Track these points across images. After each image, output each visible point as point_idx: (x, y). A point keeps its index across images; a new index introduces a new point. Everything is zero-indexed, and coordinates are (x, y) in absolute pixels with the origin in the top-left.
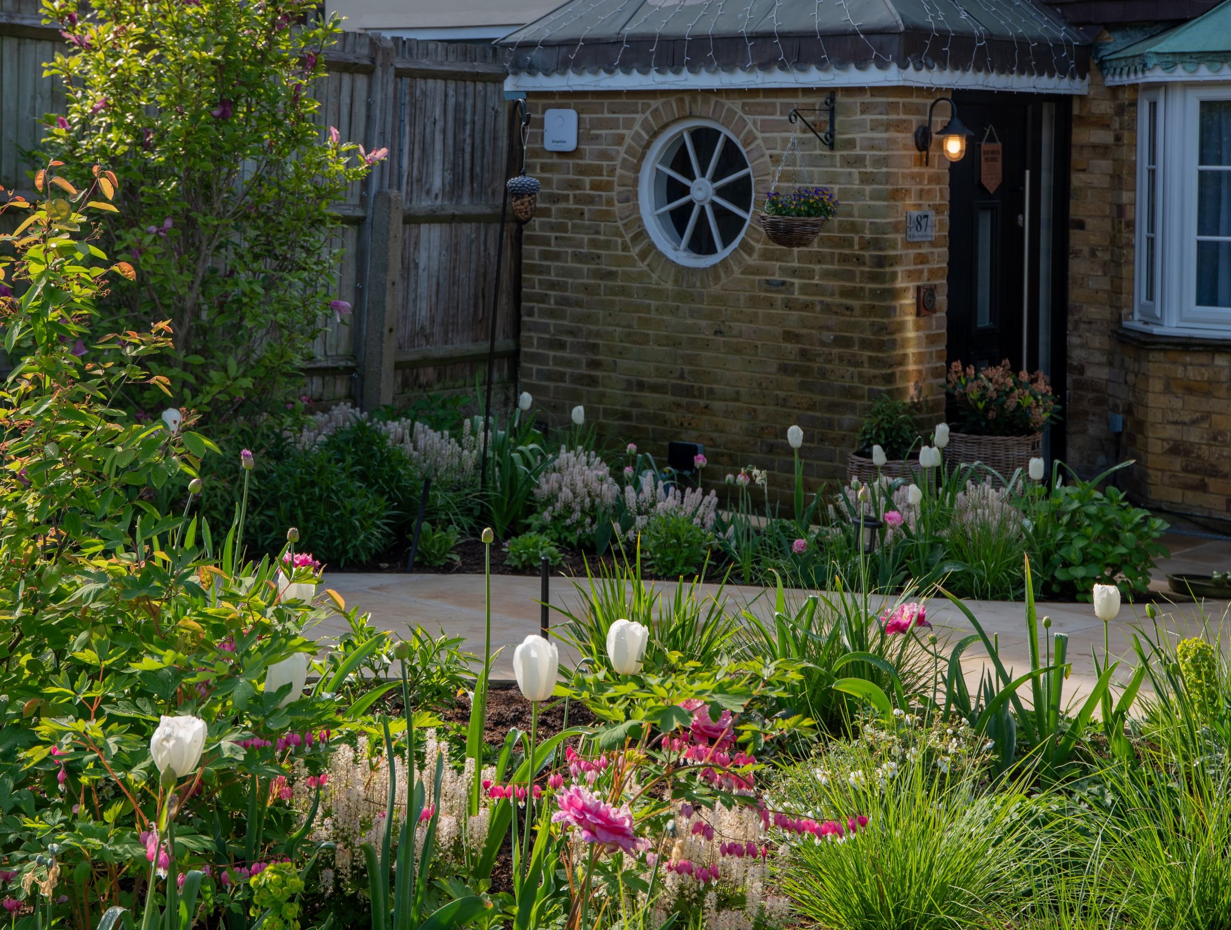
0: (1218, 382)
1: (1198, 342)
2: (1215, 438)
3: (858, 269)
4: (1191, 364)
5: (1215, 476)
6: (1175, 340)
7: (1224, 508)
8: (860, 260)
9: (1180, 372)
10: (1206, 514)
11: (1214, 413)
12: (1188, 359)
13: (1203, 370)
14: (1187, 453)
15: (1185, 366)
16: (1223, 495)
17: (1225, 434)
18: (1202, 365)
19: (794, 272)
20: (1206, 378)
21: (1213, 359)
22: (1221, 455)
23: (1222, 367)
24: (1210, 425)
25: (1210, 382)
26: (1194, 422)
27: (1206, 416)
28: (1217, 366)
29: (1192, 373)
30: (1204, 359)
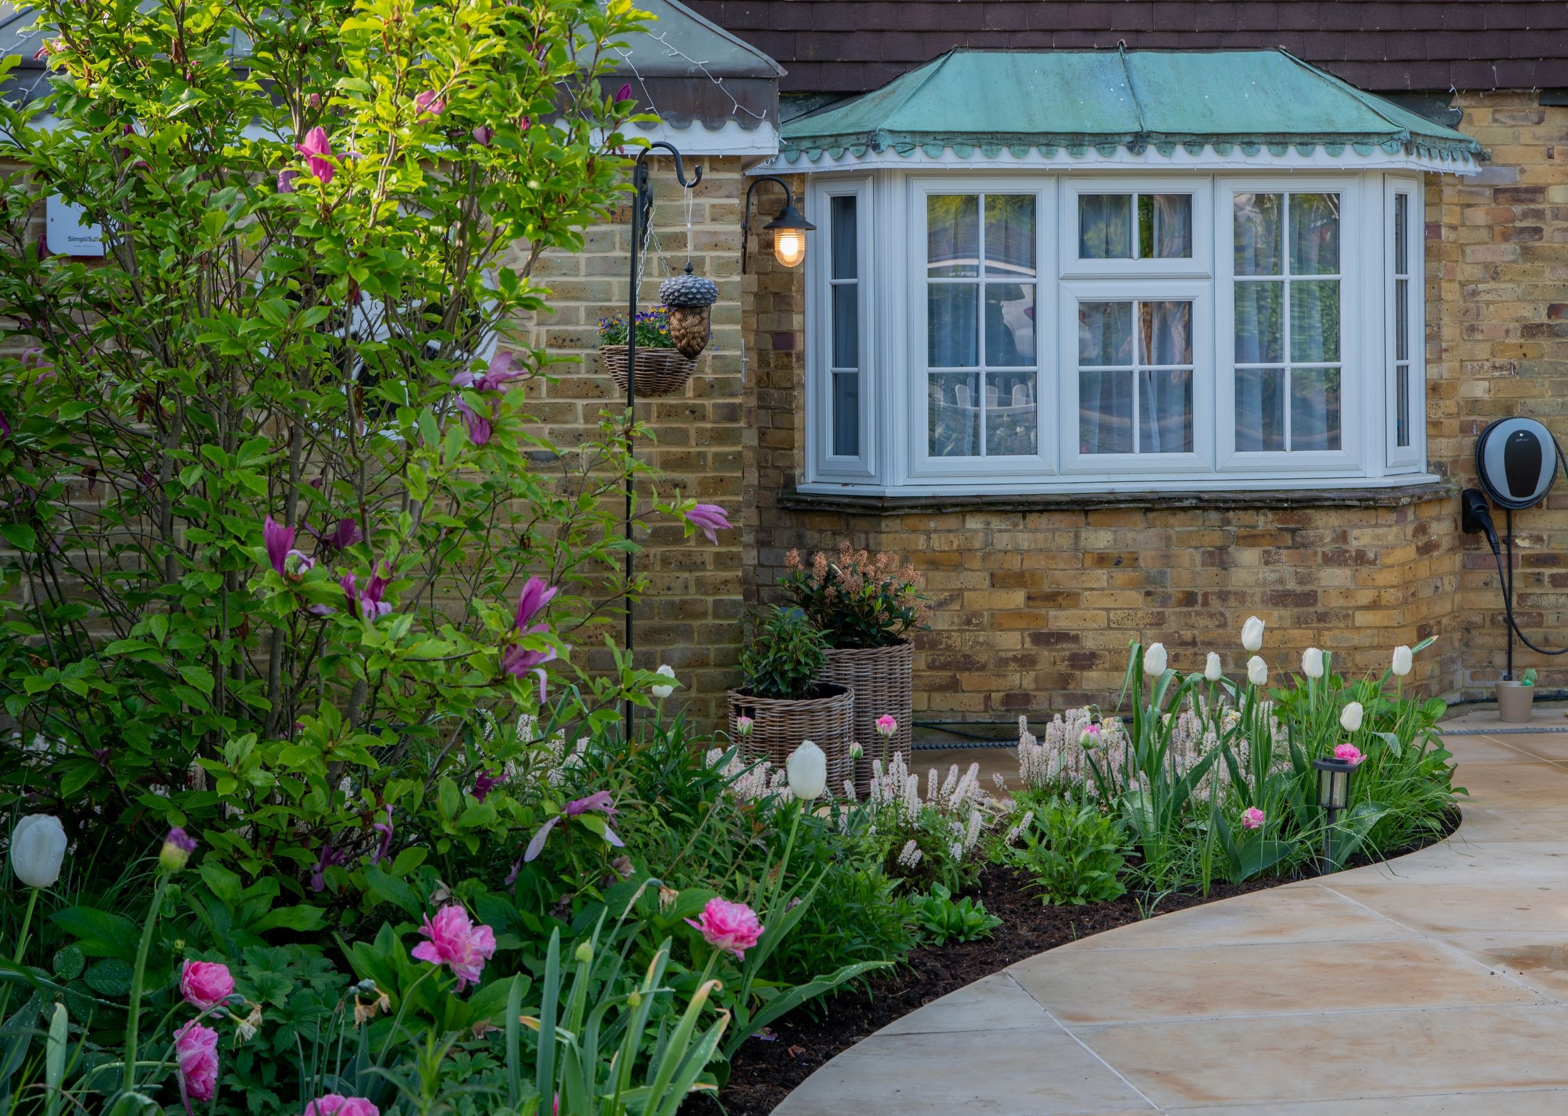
0: (970, 550)
1: (953, 501)
2: (968, 622)
3: (692, 427)
4: (935, 531)
5: (969, 670)
6: (923, 502)
7: (982, 708)
8: (695, 413)
9: (921, 542)
10: (959, 719)
11: (966, 589)
12: (932, 525)
13: (951, 536)
14: (933, 645)
15: (928, 534)
16: (980, 692)
17: (982, 615)
18: (950, 531)
19: (578, 437)
20: (955, 547)
21: (964, 521)
22: (976, 642)
23: (975, 531)
24: (962, 605)
25: (960, 551)
26: (941, 605)
27: (957, 595)
28: (969, 530)
29: (938, 542)
30: (952, 522)
